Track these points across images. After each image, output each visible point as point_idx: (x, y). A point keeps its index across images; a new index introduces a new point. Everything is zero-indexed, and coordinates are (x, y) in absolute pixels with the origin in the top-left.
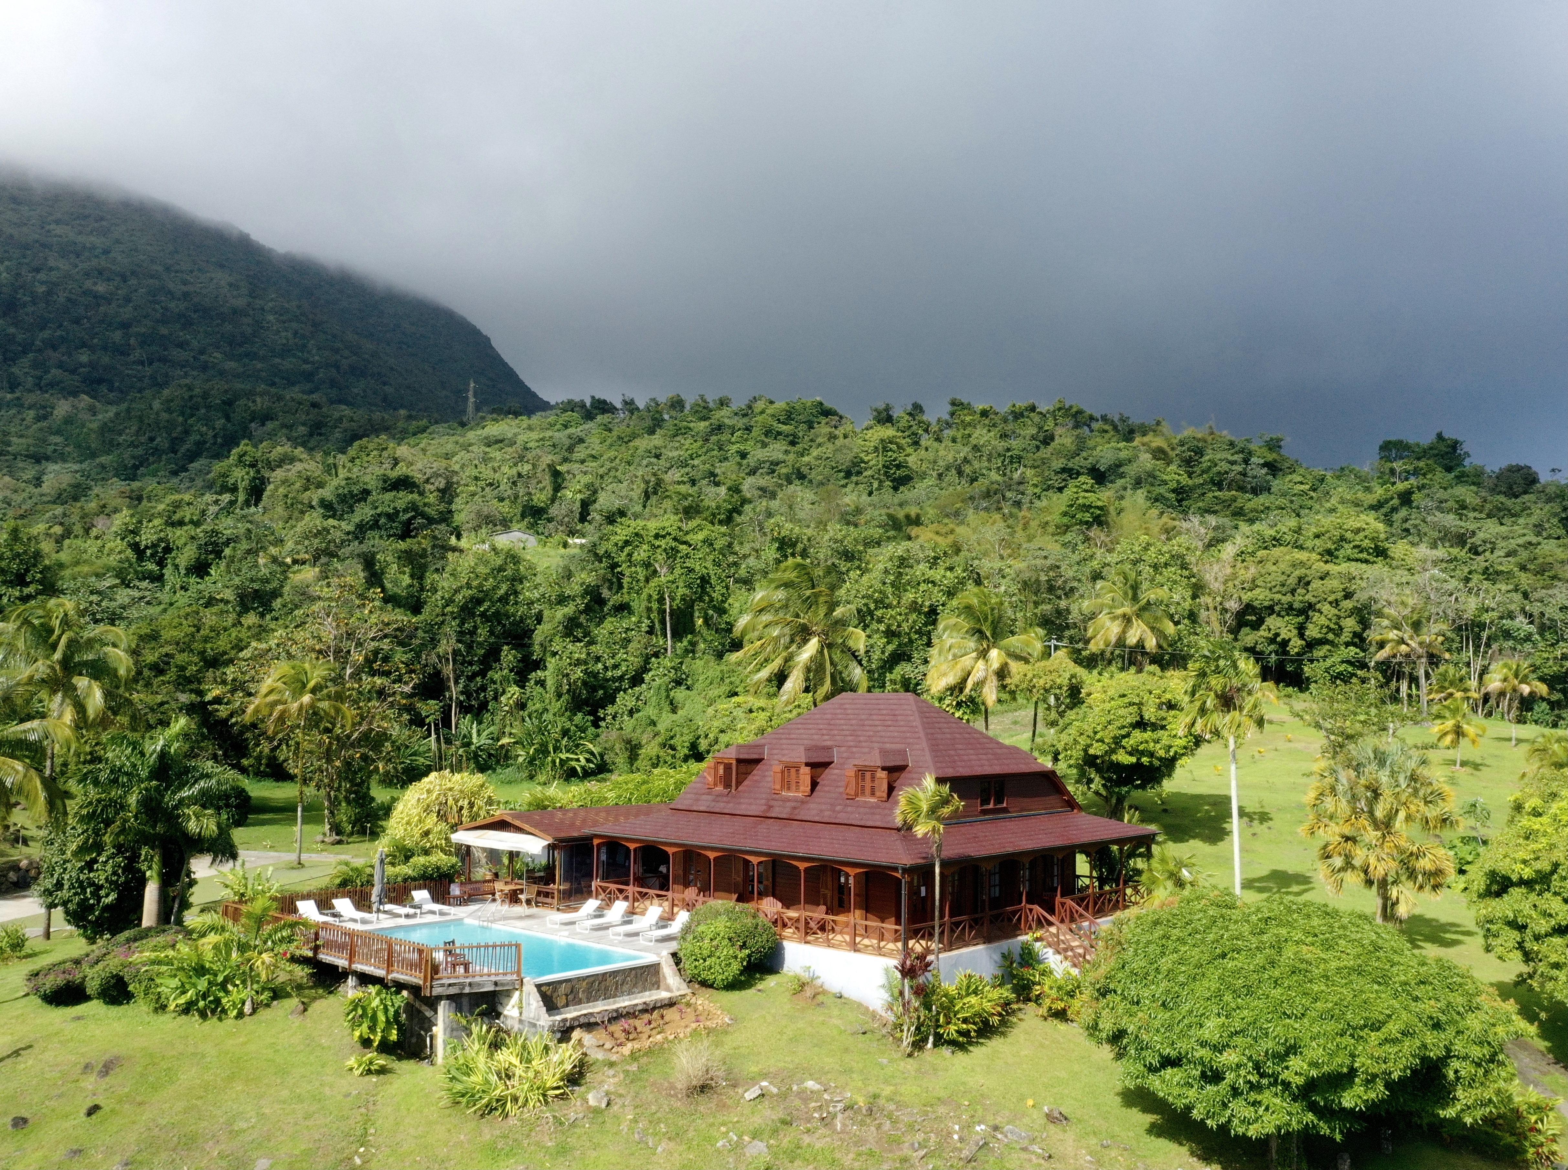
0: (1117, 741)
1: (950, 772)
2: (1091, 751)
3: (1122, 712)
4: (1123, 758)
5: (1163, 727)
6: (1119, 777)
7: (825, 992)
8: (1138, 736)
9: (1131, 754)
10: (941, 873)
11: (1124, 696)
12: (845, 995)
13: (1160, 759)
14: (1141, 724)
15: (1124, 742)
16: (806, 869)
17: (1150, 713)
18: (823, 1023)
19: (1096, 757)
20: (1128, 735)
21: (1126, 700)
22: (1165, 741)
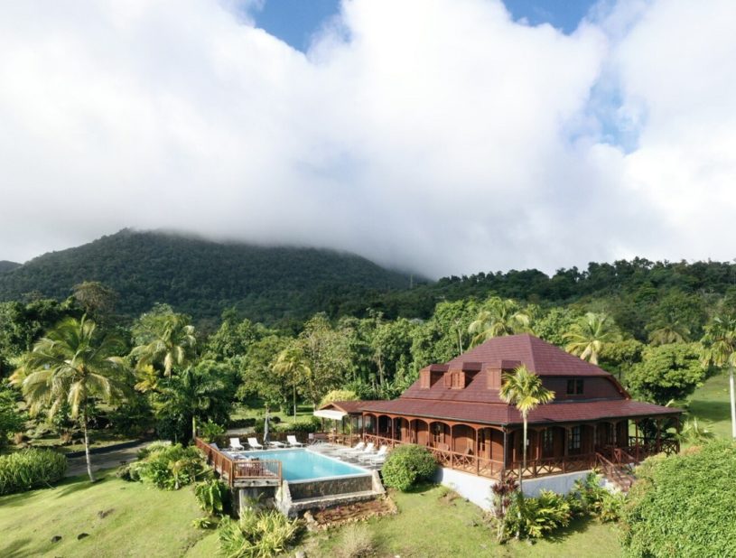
0: (661, 376)
1: (546, 372)
2: (647, 381)
3: (664, 361)
4: (664, 384)
5: (687, 368)
6: (663, 394)
7: (459, 497)
8: (672, 372)
9: (669, 381)
10: (528, 430)
11: (664, 353)
12: (471, 500)
13: (686, 384)
14: (675, 367)
15: (665, 376)
16: (454, 427)
17: (680, 361)
18: (451, 517)
19: (649, 384)
20: (666, 373)
21: (665, 355)
22: (689, 375)
